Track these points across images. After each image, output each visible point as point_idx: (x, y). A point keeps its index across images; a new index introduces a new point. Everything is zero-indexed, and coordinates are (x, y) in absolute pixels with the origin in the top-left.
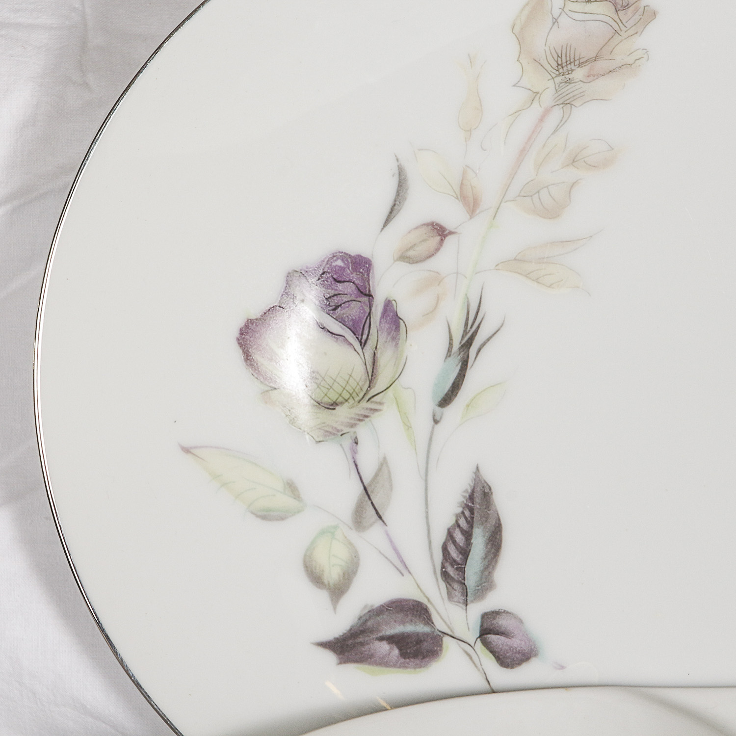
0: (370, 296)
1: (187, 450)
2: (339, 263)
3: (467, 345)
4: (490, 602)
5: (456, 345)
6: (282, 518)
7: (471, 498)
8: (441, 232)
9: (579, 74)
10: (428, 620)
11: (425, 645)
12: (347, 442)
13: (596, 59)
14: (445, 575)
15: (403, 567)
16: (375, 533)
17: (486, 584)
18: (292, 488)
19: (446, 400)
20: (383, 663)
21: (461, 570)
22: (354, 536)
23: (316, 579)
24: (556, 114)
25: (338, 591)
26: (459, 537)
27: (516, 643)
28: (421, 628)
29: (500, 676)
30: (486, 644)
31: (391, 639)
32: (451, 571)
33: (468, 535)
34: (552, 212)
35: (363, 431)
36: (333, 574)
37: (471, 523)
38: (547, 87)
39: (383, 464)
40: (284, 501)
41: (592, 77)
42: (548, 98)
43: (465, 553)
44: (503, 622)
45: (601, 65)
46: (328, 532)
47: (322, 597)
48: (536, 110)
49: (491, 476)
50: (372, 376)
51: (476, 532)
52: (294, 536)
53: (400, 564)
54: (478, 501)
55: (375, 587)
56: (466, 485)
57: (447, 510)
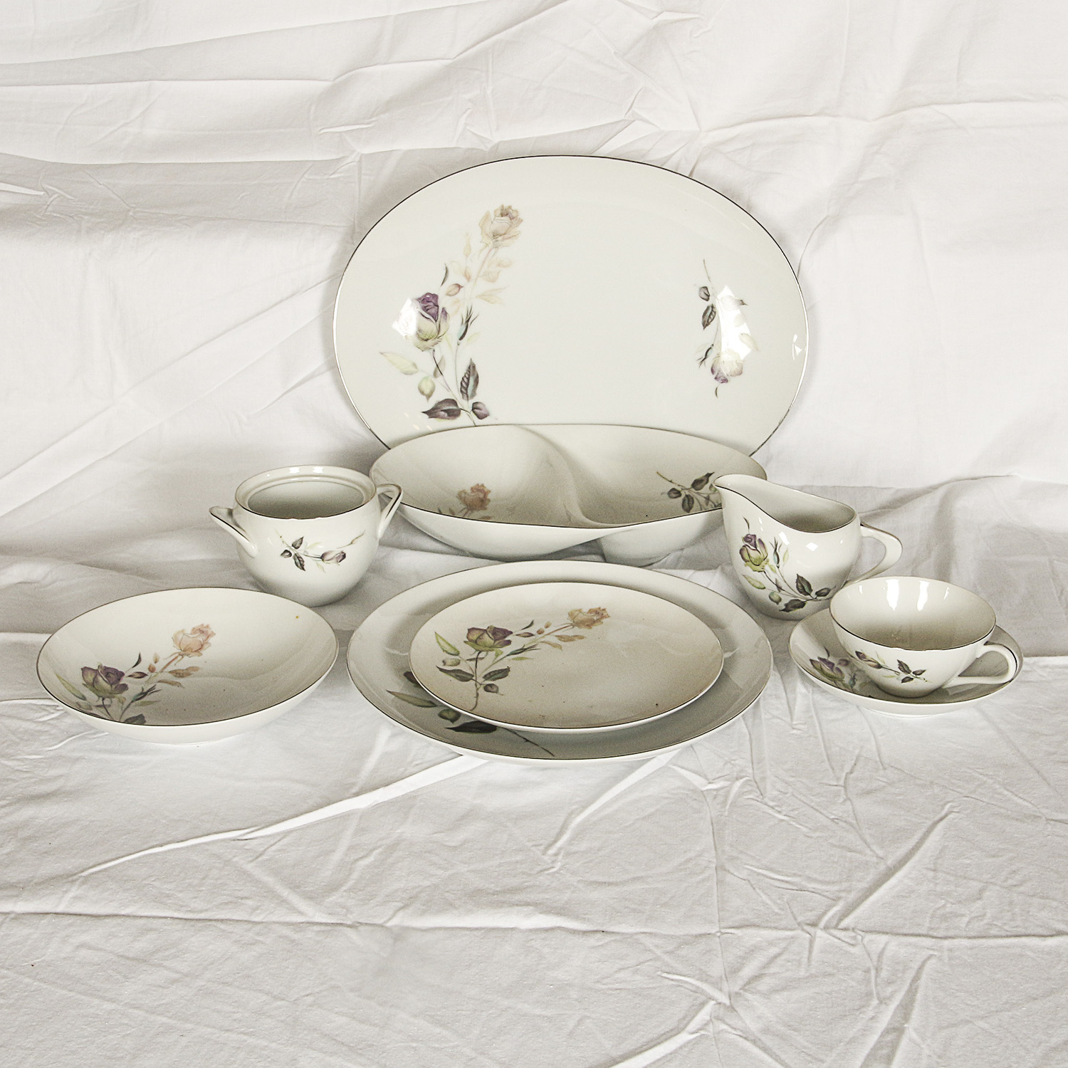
0: (438, 306)
1: (382, 353)
2: (428, 296)
3: (468, 321)
4: (474, 400)
5: (464, 322)
6: (411, 374)
7: (469, 368)
8: (459, 287)
9: (500, 238)
10: (456, 405)
11: (456, 413)
12: (431, 351)
13: (505, 234)
14: (461, 391)
15: (449, 389)
16: (440, 378)
17: (474, 394)
18: (415, 365)
19: (461, 339)
20: (443, 418)
21: (466, 389)
22: (433, 379)
23: (422, 393)
24: (494, 250)
25: (429, 396)
26: (466, 380)
27: (483, 412)
28: (455, 408)
29: (478, 422)
30: (474, 412)
31: (445, 411)
32: (463, 390)
33: (468, 379)
34: (493, 281)
35: (436, 347)
36: (427, 391)
37: (469, 375)
38: (491, 242)
39: (442, 358)
40: (413, 369)
41: (503, 239)
42: (491, 246)
43: (468, 385)
44: (479, 406)
45: (506, 236)
46: (426, 378)
47: (424, 397)
48: (486, 250)
49: (475, 362)
50: (439, 331)
51: (471, 378)
52: (415, 380)
53: (448, 388)
54: (472, 369)
55: (440, 395)
56: (467, 364)
57: (462, 372)
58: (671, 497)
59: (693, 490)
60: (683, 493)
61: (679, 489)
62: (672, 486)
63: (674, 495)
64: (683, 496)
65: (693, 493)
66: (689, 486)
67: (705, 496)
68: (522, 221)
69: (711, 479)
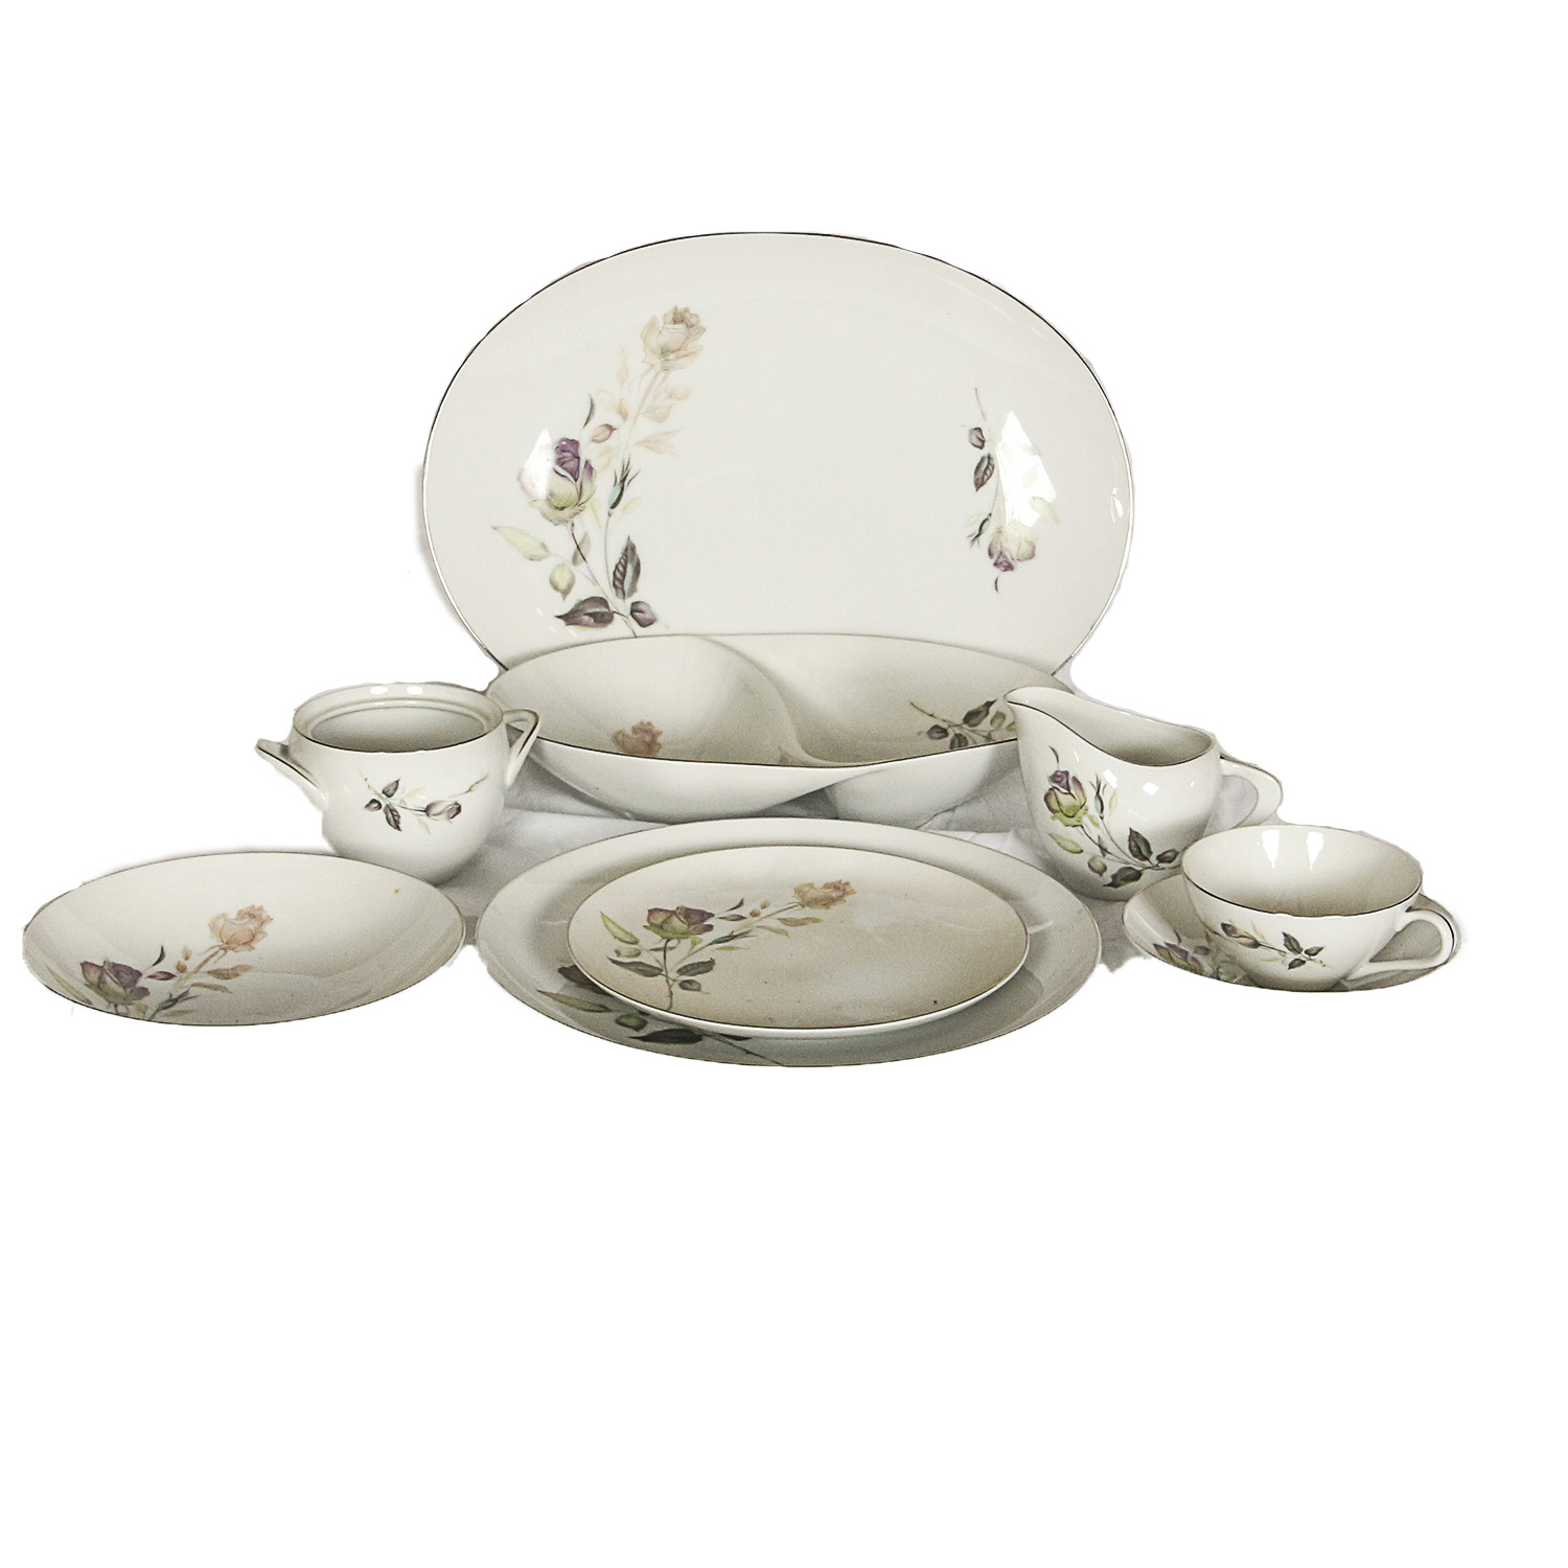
0: (579, 458)
1: (495, 528)
2: (564, 443)
3: (623, 480)
4: (635, 598)
5: (618, 481)
6: (539, 560)
7: (626, 550)
8: (611, 428)
9: (672, 356)
10: (607, 606)
11: (606, 617)
12: (569, 525)
13: (679, 350)
14: (614, 585)
15: (595, 582)
16: (583, 566)
17: (633, 589)
18: (544, 546)
19: (614, 506)
20: (587, 625)
21: (622, 583)
22: (573, 568)
23: (556, 588)
24: (663, 374)
25: (565, 593)
26: (621, 568)
27: (648, 616)
28: (604, 610)
29: (639, 630)
30: (633, 616)
31: (590, 615)
32: (617, 583)
33: (625, 567)
34: (661, 420)
35: (576, 520)
36: (563, 585)
37: (626, 562)
38: (658, 362)
39: (586, 535)
40: (541, 552)
41: (678, 358)
42: (658, 367)
43: (624, 575)
44: (641, 607)
45: (681, 353)
46: (561, 566)
47: (559, 594)
48: (653, 373)
49: (634, 541)
50: (580, 495)
51: (628, 566)
52: (546, 567)
53: (594, 580)
54: (630, 552)
55: (582, 591)
56: (622, 544)
57: (615, 556)
58: (931, 738)
59: (966, 726)
60: (950, 731)
61: (944, 725)
62: (932, 722)
63: (937, 735)
64: (951, 735)
65: (966, 730)
66: (959, 721)
68: (705, 330)
69: (993, 710)
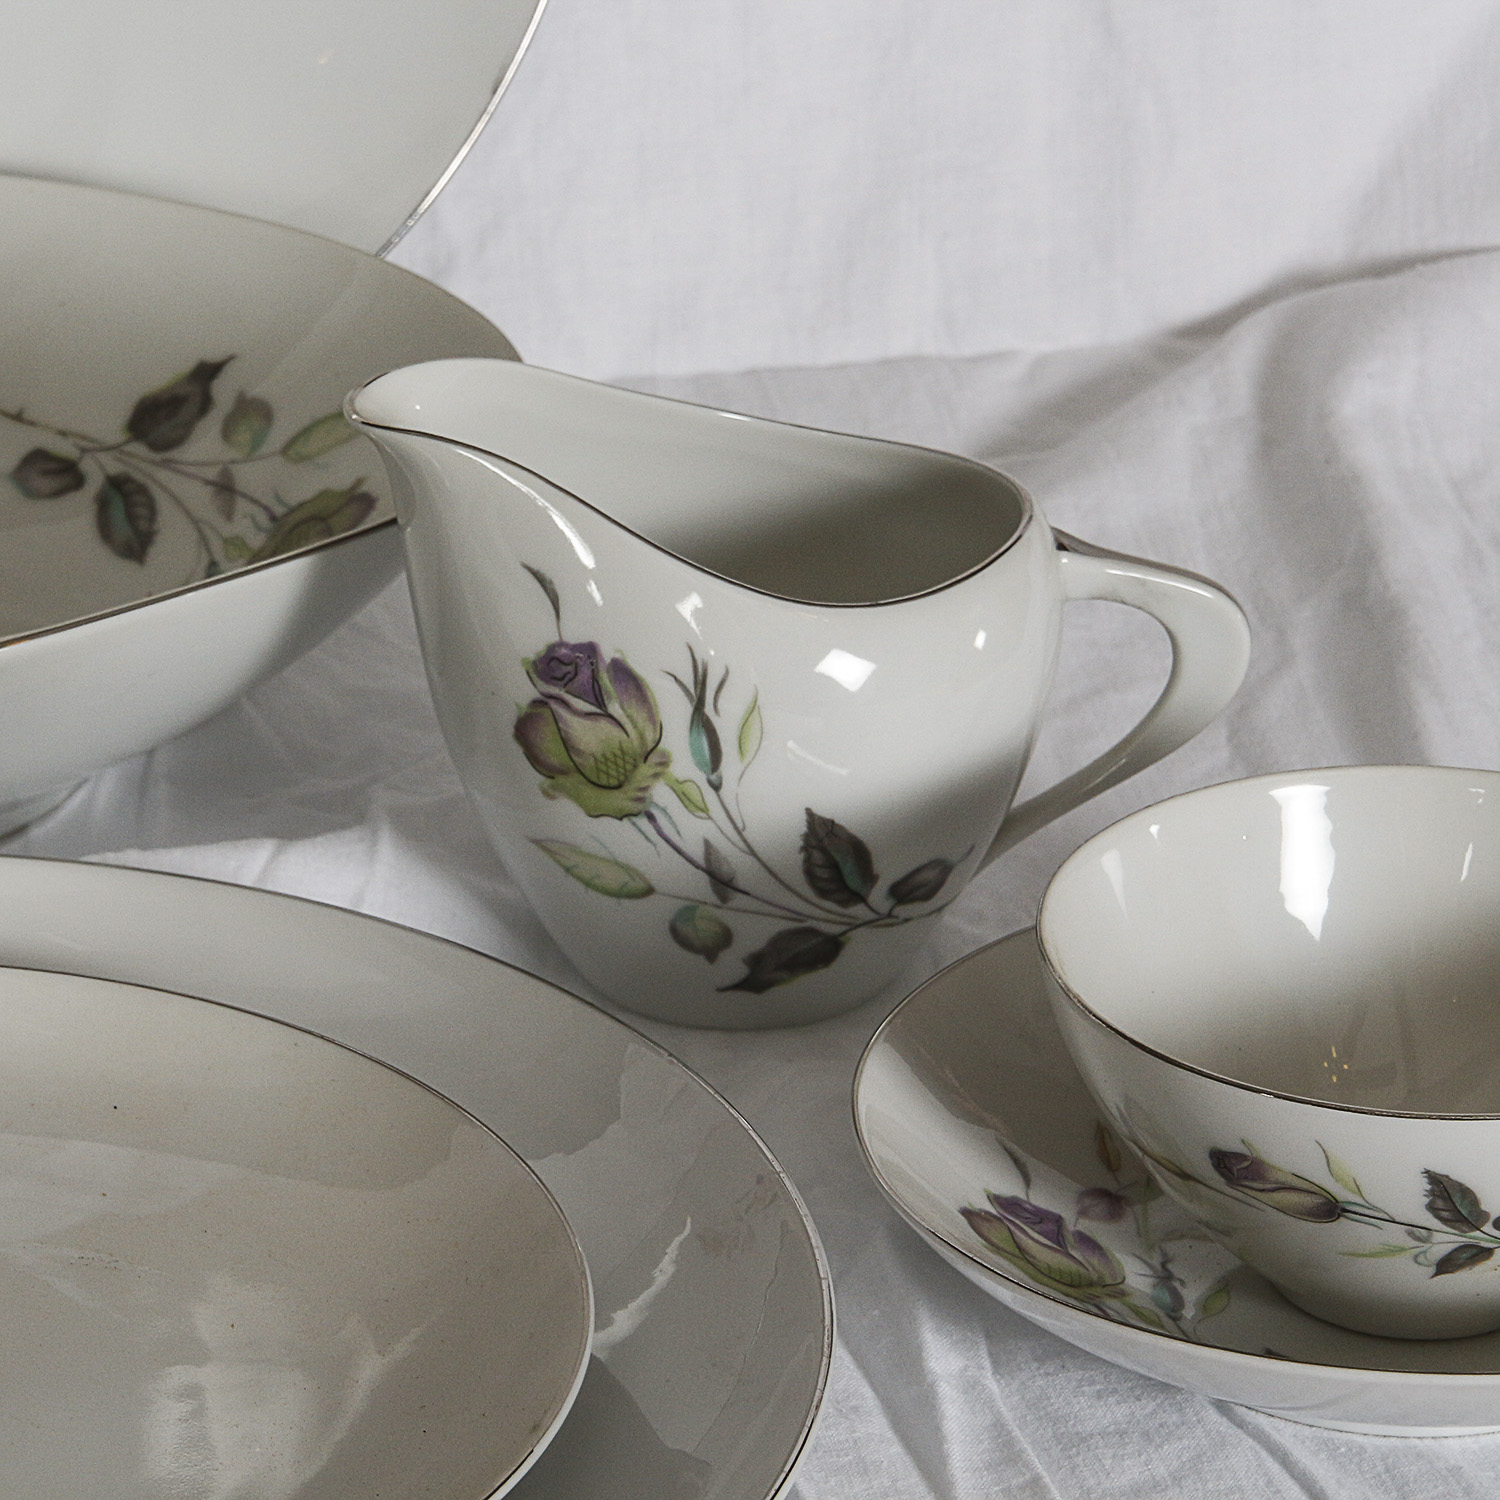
58: (31, 494)
59: (139, 449)
60: (87, 466)
61: (65, 449)
62: (24, 441)
63: (46, 484)
64: (94, 483)
65: (140, 461)
66: (110, 425)
67: (212, 473)
69: (224, 390)
